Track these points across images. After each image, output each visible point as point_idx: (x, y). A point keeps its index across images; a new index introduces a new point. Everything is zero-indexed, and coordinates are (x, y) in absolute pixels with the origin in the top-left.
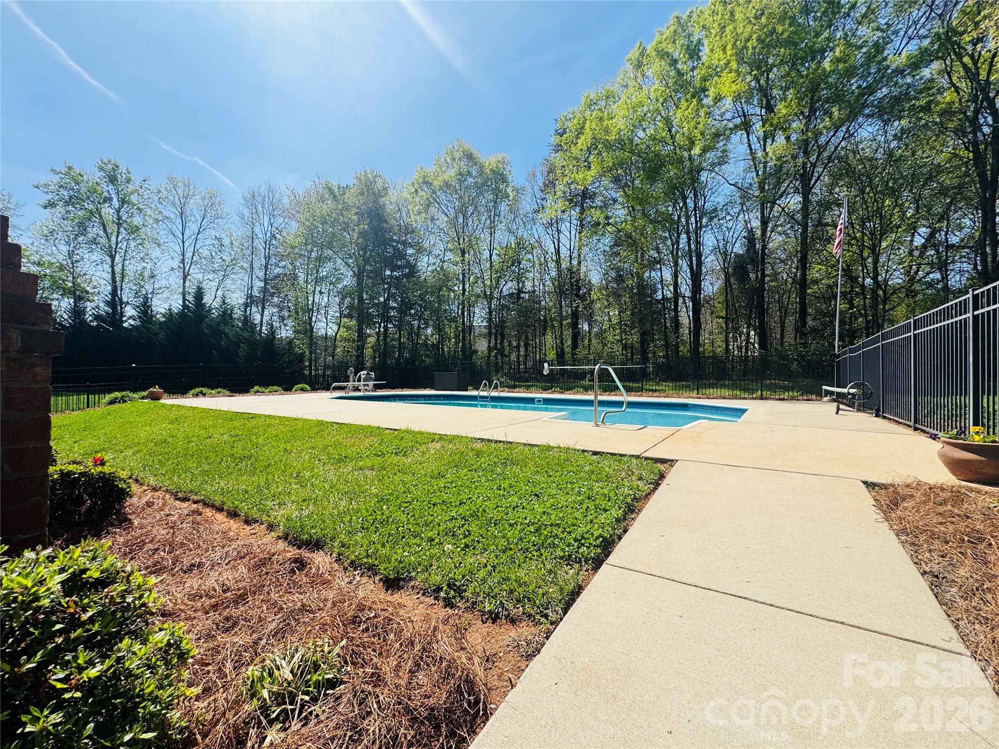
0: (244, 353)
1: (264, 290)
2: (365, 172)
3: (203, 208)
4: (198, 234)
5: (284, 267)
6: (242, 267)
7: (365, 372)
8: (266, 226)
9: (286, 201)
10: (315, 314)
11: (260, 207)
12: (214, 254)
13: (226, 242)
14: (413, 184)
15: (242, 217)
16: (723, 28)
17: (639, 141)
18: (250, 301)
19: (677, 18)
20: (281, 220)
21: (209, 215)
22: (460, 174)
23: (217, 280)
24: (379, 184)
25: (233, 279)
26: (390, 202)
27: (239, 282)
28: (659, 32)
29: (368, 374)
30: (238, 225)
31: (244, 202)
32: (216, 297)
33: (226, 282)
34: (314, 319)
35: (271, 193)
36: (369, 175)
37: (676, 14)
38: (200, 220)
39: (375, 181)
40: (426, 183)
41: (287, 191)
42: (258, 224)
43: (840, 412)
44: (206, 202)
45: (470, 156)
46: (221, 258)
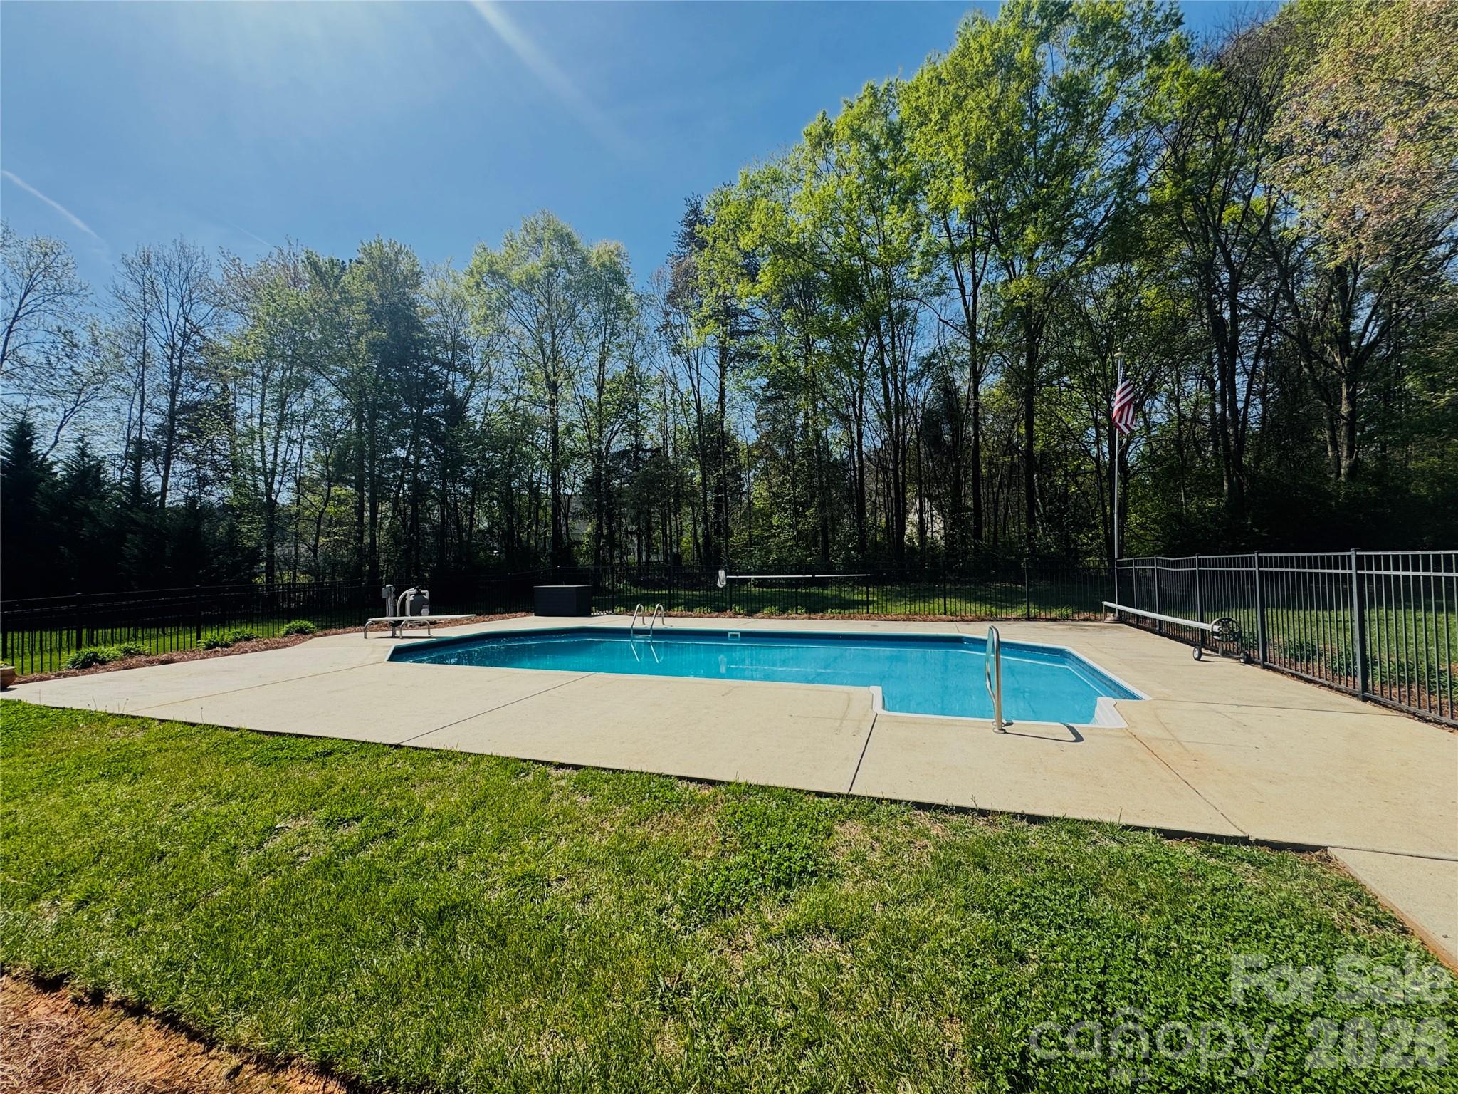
0: (135, 551)
1: (168, 431)
2: (380, 242)
3: (26, 273)
4: (14, 320)
5: (205, 391)
6: (118, 389)
7: (414, 591)
8: (173, 315)
9: (217, 276)
10: (278, 478)
11: (160, 284)
12: (53, 359)
13: (83, 338)
14: (472, 272)
15: (122, 296)
16: (945, 116)
17: (826, 249)
18: (138, 453)
19: (872, 88)
20: (205, 308)
21: (39, 287)
22: (553, 266)
23: (61, 410)
24: (405, 266)
25: (97, 409)
26: (426, 297)
27: (111, 415)
28: (846, 102)
29: (419, 594)
30: (114, 311)
31: (126, 270)
32: (56, 441)
33: (81, 413)
34: (276, 487)
35: (183, 261)
36: (387, 249)
37: (871, 83)
38: (19, 293)
39: (397, 260)
40: (493, 274)
41: (223, 260)
42: (156, 313)
43: (1203, 658)
44: (33, 262)
45: (565, 240)
46: (71, 369)
